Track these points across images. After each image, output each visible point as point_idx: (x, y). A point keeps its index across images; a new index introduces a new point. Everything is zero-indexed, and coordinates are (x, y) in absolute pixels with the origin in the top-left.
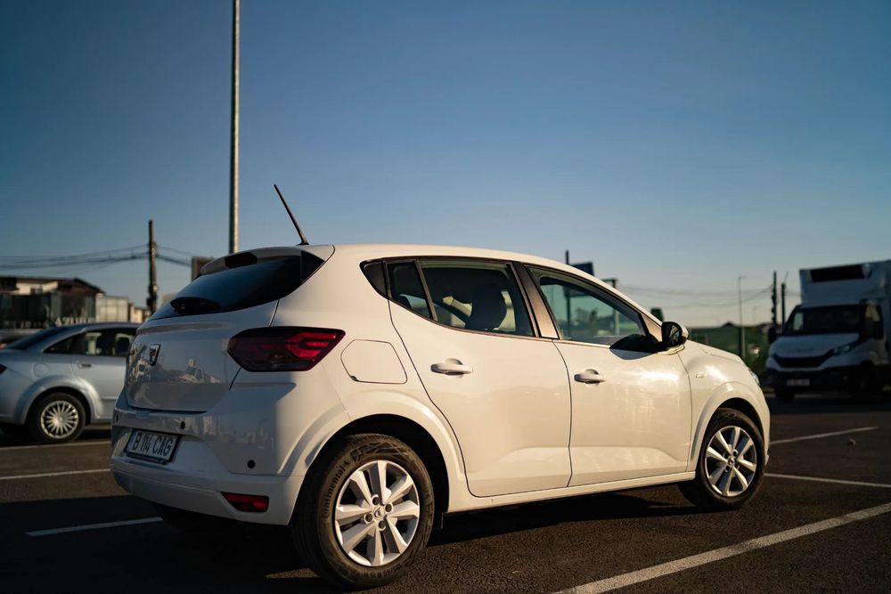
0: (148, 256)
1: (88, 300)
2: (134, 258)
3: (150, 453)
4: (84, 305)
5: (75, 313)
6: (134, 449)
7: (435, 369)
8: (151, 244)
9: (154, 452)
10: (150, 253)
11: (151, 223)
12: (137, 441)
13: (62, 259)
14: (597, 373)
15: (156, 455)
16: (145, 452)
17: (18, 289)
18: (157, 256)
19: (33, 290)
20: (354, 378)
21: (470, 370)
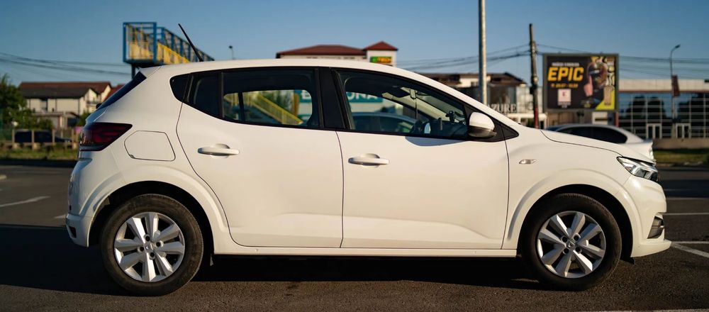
0: (529, 53)
1: (510, 90)
2: (518, 55)
4: (507, 94)
5: (501, 100)
7: (200, 151)
8: (531, 43)
10: (531, 50)
11: (530, 25)
13: (463, 59)
14: (378, 157)
17: (460, 83)
18: (536, 52)
19: (472, 83)
20: (132, 157)
21: (237, 152)
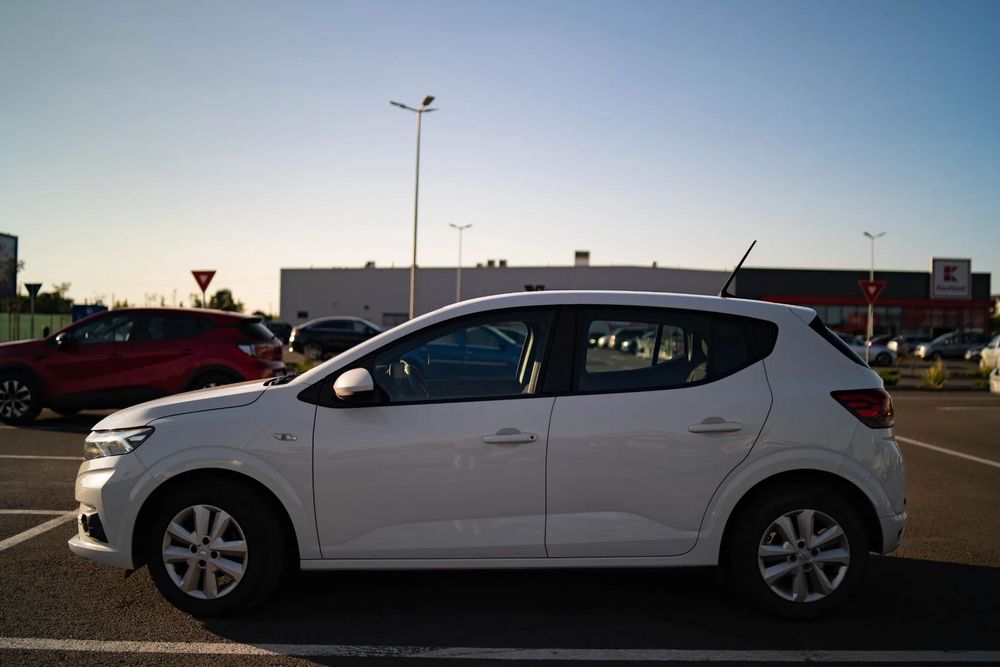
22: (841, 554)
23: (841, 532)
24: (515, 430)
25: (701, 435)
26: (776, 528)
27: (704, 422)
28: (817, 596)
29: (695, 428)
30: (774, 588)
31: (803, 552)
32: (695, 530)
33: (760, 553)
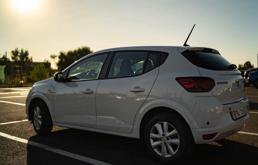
3: (241, 115)
6: (236, 117)
9: (242, 114)
12: (235, 114)
15: (243, 115)
16: (240, 116)
22: (177, 141)
23: (177, 132)
24: (89, 89)
25: (133, 92)
26: (155, 128)
27: (135, 88)
28: (169, 156)
29: (132, 90)
30: (155, 150)
31: (164, 138)
32: (132, 125)
33: (150, 136)
